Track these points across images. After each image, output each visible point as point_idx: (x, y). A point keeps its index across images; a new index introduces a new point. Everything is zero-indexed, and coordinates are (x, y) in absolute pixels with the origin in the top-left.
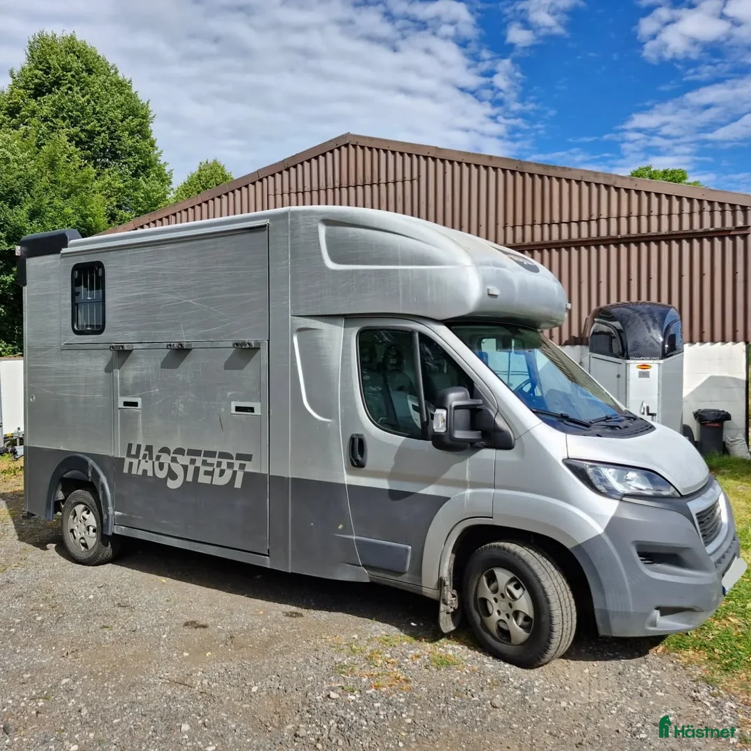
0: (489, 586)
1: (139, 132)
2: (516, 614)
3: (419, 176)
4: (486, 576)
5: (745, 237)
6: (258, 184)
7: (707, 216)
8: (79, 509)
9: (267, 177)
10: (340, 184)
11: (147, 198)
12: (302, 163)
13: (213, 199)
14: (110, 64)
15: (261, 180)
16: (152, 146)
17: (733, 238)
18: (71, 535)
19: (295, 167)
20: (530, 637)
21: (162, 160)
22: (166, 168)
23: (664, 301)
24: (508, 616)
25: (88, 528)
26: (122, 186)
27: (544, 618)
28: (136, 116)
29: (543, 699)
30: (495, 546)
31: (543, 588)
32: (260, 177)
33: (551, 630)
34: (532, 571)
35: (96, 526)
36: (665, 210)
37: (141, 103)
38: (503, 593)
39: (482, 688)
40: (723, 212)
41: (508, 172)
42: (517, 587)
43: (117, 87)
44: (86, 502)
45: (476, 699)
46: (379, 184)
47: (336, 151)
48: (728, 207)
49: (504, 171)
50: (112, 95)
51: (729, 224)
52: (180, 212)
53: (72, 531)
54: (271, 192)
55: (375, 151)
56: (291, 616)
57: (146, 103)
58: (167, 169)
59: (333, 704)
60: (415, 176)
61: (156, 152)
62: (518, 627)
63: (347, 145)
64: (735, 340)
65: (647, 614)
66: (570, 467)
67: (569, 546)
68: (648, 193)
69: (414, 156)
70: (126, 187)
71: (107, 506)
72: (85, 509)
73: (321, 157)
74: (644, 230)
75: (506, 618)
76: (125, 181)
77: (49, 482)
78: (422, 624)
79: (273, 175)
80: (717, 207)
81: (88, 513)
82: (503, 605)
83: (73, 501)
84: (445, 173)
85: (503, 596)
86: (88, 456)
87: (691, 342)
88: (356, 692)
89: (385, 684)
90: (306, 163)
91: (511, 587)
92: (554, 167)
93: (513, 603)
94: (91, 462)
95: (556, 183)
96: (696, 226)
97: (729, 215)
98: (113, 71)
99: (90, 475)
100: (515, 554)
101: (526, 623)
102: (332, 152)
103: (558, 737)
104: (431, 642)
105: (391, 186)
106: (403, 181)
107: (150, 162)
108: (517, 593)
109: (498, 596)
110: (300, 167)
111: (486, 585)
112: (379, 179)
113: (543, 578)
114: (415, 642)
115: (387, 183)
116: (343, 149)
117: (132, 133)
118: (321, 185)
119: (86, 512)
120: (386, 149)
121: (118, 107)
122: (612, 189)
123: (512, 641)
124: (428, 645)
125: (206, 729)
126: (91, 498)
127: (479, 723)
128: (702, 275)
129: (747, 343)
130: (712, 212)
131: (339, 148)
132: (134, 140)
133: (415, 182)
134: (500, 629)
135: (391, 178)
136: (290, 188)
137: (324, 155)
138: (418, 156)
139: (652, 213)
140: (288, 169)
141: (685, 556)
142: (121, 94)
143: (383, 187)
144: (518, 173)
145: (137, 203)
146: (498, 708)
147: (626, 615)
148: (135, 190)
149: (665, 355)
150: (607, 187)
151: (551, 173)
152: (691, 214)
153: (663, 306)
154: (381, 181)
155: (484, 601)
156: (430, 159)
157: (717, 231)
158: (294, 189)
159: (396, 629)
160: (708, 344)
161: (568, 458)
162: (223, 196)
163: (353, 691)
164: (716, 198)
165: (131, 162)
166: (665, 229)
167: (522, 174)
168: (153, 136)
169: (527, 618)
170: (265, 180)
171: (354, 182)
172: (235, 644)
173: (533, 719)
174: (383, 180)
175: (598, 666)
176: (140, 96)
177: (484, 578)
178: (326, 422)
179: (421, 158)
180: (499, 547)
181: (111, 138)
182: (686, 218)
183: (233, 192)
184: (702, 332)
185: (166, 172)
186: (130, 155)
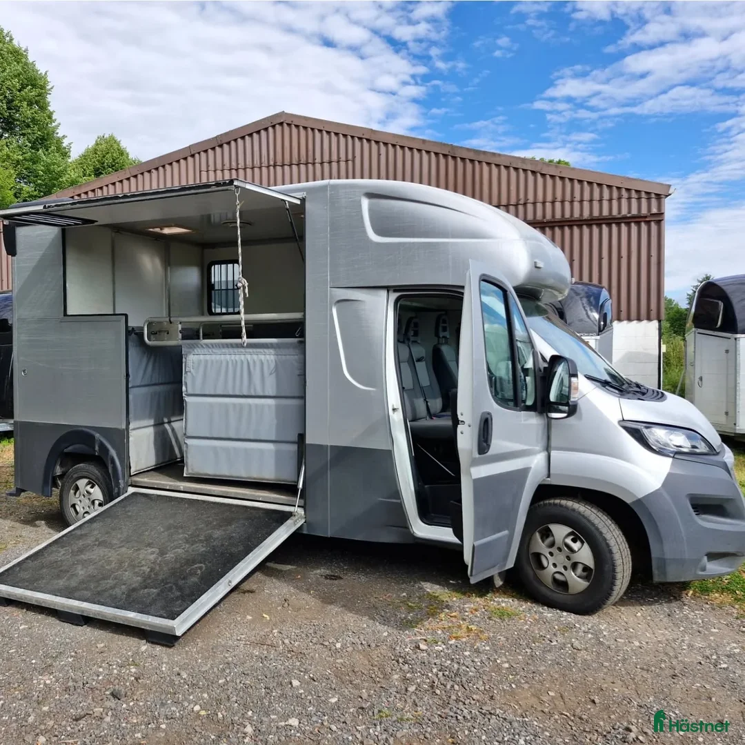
0: (543, 541)
1: (37, 103)
2: (574, 566)
3: (354, 157)
4: (540, 532)
5: (659, 222)
6: (190, 159)
7: (624, 202)
8: (82, 483)
9: (199, 153)
10: (275, 162)
11: (48, 170)
12: (236, 140)
13: (142, 174)
14: (5, 31)
15: (193, 156)
16: (50, 117)
17: (648, 223)
18: (72, 510)
19: (229, 143)
20: (589, 586)
21: (60, 132)
22: (64, 141)
23: (595, 281)
24: (565, 568)
25: (93, 502)
26: (21, 158)
27: (607, 568)
28: (34, 86)
29: (616, 640)
30: (550, 504)
31: (605, 539)
32: (192, 153)
33: (614, 578)
34: (593, 525)
35: (102, 500)
36: (587, 196)
37: (39, 73)
38: (561, 546)
39: (554, 634)
40: (639, 199)
41: (441, 156)
42: (574, 541)
43: (14, 56)
44: (91, 476)
45: (555, 643)
46: (314, 164)
47: (271, 130)
48: (643, 195)
49: (437, 154)
50: (9, 64)
51: (644, 211)
52: (107, 186)
53: (74, 506)
54: (204, 167)
55: (310, 131)
56: (331, 579)
57: (44, 74)
58: (65, 143)
59: (425, 654)
60: (350, 157)
61: (54, 124)
62: (575, 577)
63: (281, 124)
64: (649, 319)
65: (700, 560)
66: (625, 428)
67: (628, 501)
68: (571, 180)
69: (349, 138)
70: (25, 159)
71: (117, 479)
72: (89, 483)
73: (255, 134)
74: (567, 215)
75: (563, 569)
76: (24, 153)
77: (46, 456)
78: (460, 582)
79: (206, 151)
80: (634, 194)
81: (92, 487)
82: (560, 558)
83: (75, 476)
84: (379, 155)
85: (560, 549)
86: (94, 430)
87: (619, 319)
88: (439, 643)
89: (463, 634)
90: (239, 140)
91: (569, 541)
92: (485, 153)
93: (572, 556)
94: (97, 435)
95: (485, 168)
96: (615, 212)
97: (644, 201)
98: (8, 39)
99: (97, 448)
100: (574, 510)
101: (585, 574)
102: (266, 129)
103: (652, 672)
104: (481, 596)
105: (326, 165)
106: (338, 162)
107: (48, 134)
108: (576, 546)
109: (554, 550)
110: (233, 143)
111: (540, 541)
112: (314, 159)
113: (604, 531)
114: (465, 598)
115: (322, 163)
116: (278, 127)
117: (30, 104)
118: (255, 162)
119: (90, 486)
120: (322, 128)
121: (15, 76)
122: (539, 175)
123: (570, 591)
124: (478, 599)
125: (316, 683)
126: (97, 472)
127: (572, 664)
128: (620, 257)
129: (660, 321)
130: (629, 198)
131: (274, 127)
132: (33, 111)
133: (350, 163)
134: (555, 580)
135: (326, 158)
136: (223, 165)
137: (258, 132)
138: (352, 137)
139: (576, 199)
140: (221, 146)
141: (728, 507)
142: (18, 63)
143: (318, 166)
144: (450, 157)
145: (37, 177)
146: (581, 650)
147: (681, 562)
148: (34, 163)
149: (600, 331)
150: (533, 172)
151: (481, 158)
152: (610, 200)
153: (594, 286)
154: (317, 161)
155: (538, 556)
156: (365, 141)
157: (634, 217)
158: (227, 166)
159: (438, 586)
160: (645, 322)
161: (623, 420)
162: (153, 171)
163: (437, 643)
164: (633, 186)
165: (29, 134)
166: (586, 215)
167: (454, 158)
168: (51, 108)
169: (586, 568)
170: (197, 156)
171: (289, 161)
172: (292, 605)
173: (619, 658)
174: (318, 160)
175: (646, 610)
176: (38, 66)
177: (538, 535)
178: (369, 391)
179: (356, 139)
180: (555, 505)
181: (9, 108)
182: (605, 204)
183: (164, 166)
184: (619, 311)
185: (64, 145)
186: (28, 126)
